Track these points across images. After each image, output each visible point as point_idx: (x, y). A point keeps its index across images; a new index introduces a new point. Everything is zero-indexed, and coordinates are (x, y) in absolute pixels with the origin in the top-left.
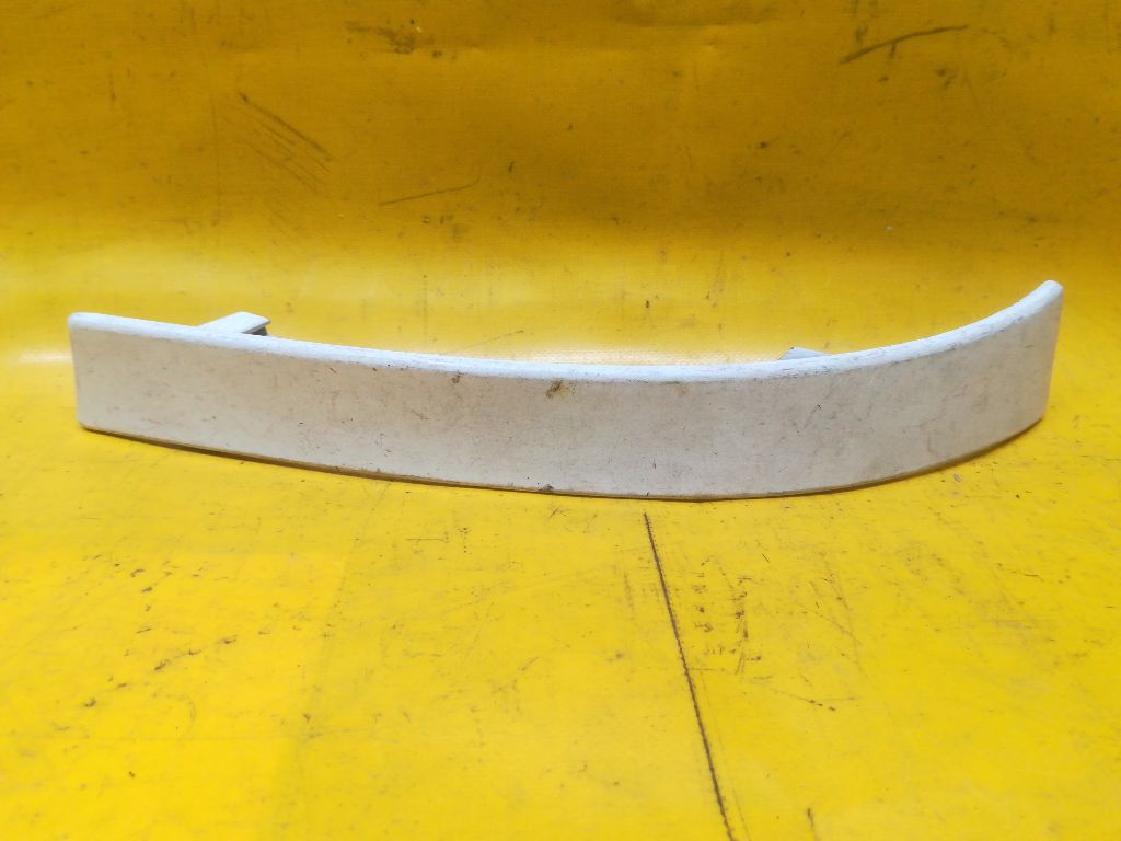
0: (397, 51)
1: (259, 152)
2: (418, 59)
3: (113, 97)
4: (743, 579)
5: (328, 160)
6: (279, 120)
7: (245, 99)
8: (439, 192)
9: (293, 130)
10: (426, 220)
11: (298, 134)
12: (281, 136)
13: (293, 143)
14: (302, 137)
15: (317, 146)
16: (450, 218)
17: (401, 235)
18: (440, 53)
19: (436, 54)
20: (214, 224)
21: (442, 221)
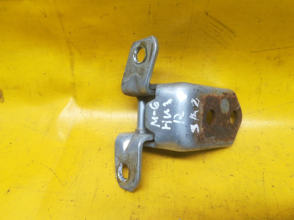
1: (206, 34)
3: (150, 13)
5: (235, 36)
6: (219, 22)
7: (207, 14)
8: (279, 48)
9: (224, 26)
10: (268, 58)
11: (225, 27)
12: (217, 28)
13: (222, 30)
14: (227, 28)
15: (232, 32)
16: (279, 58)
17: (256, 63)
20: (181, 59)
21: (275, 59)
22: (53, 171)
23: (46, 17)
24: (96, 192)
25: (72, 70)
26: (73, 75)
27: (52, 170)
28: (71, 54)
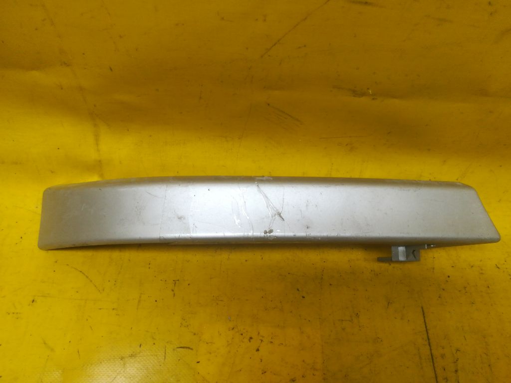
0: (354, 96)
1: (268, 120)
2: (364, 100)
3: (201, 98)
4: (458, 350)
5: (301, 124)
6: (282, 112)
8: (350, 137)
9: (288, 115)
10: (339, 144)
12: (281, 116)
13: (286, 118)
14: (292, 117)
15: (297, 120)
16: (351, 144)
17: (325, 148)
18: (376, 99)
19: (373, 99)
20: (239, 139)
21: (347, 145)
22: (85, 275)
23: (62, 89)
24: (140, 297)
25: (97, 144)
26: (98, 150)
27: (83, 273)
28: (95, 125)
